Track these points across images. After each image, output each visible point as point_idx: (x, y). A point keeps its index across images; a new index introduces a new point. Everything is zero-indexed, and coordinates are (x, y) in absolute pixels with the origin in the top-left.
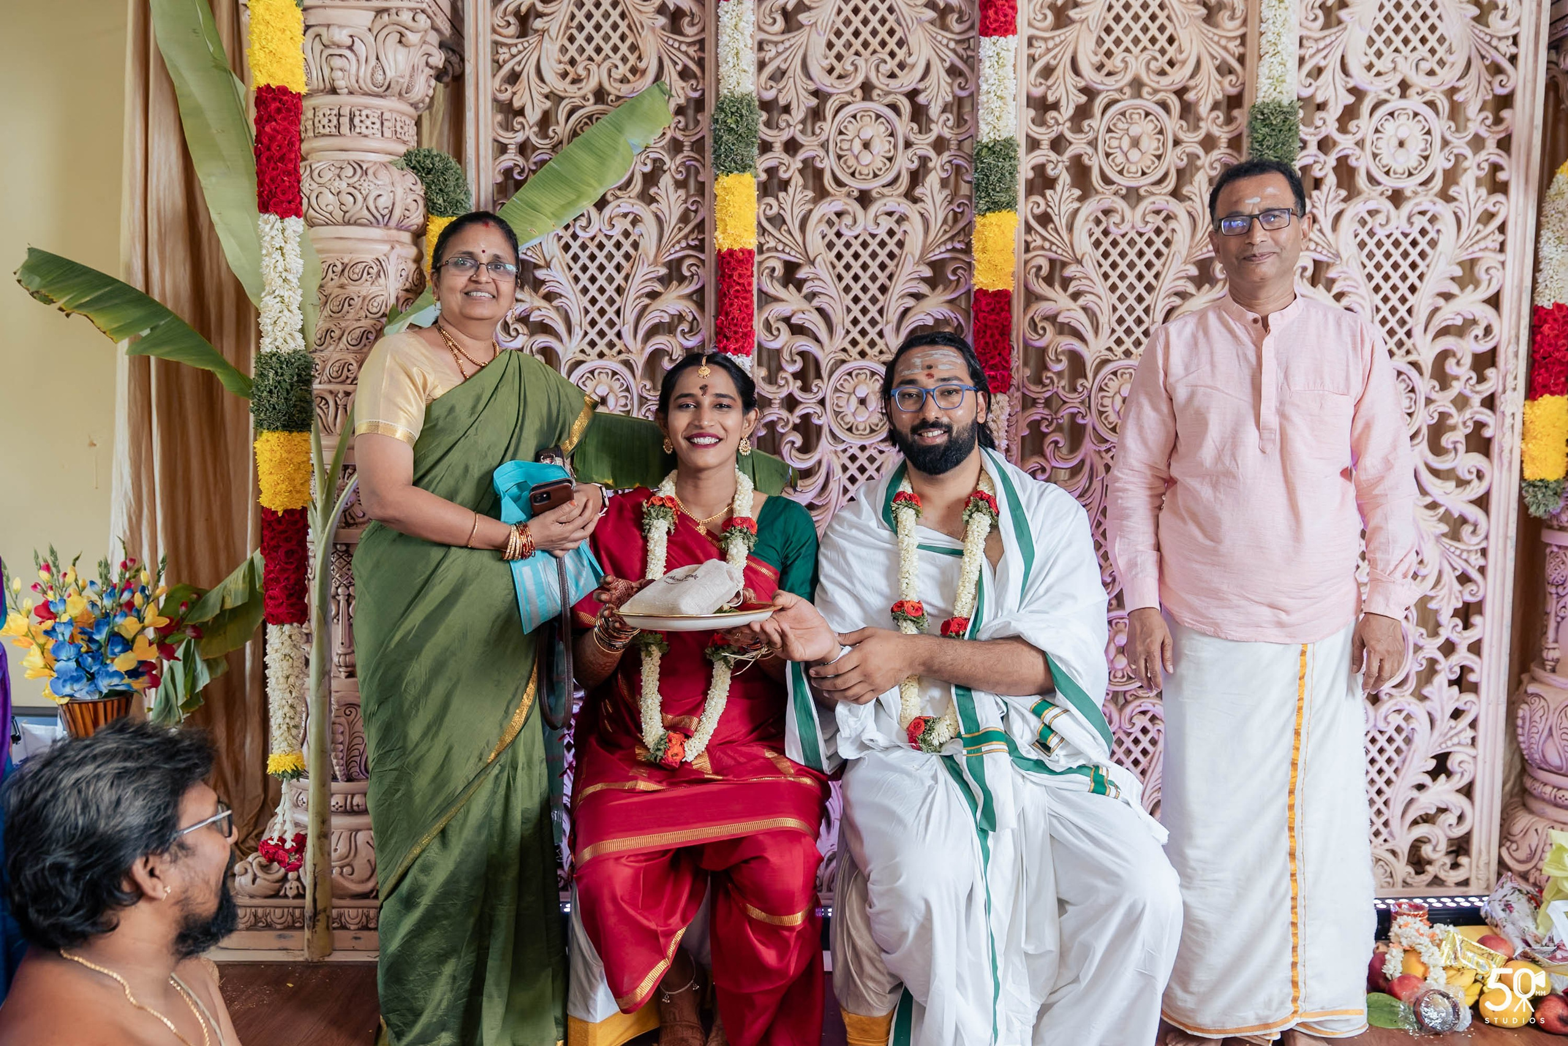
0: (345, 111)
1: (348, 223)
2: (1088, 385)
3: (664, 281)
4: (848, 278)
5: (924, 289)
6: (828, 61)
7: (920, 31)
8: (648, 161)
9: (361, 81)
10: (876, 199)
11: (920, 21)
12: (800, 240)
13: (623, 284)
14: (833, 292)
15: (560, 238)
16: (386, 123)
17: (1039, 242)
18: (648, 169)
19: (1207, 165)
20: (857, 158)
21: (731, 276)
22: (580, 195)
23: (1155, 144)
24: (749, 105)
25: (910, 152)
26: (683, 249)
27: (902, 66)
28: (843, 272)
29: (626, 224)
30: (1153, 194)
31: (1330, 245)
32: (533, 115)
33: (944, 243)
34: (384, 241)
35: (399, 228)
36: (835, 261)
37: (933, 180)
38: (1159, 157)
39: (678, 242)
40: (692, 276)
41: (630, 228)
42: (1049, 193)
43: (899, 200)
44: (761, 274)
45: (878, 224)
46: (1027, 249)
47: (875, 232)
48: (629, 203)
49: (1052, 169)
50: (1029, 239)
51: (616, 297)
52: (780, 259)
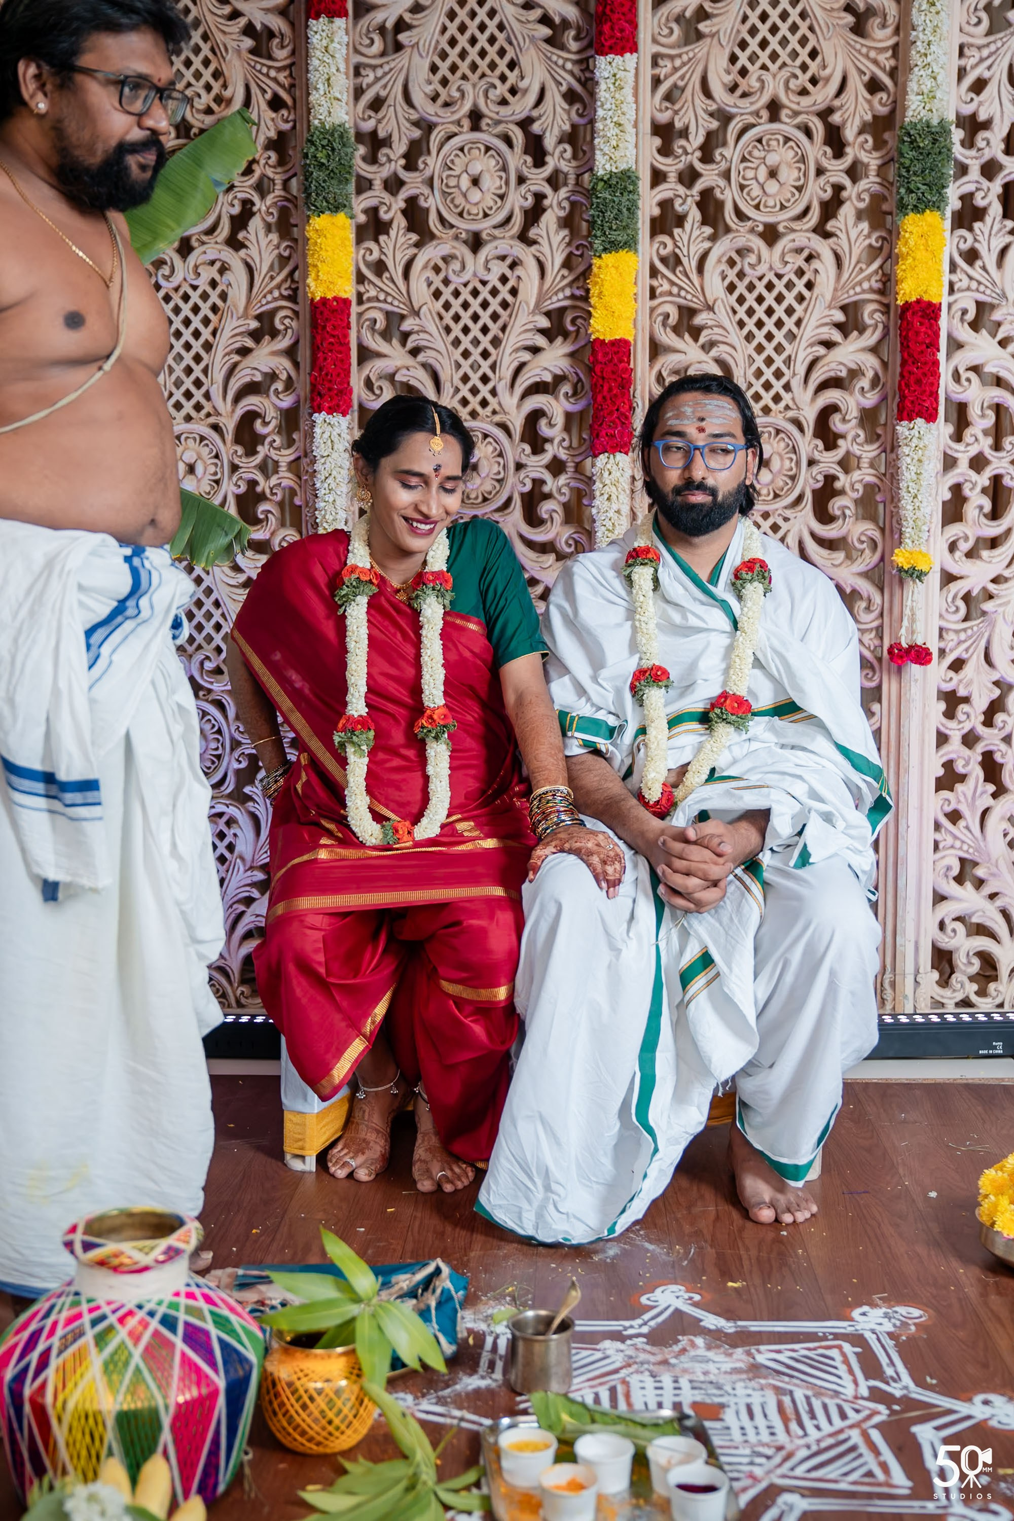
3: (256, 336)
4: (457, 330)
5: (541, 341)
6: (431, 87)
7: (533, 51)
8: (236, 202)
10: (487, 242)
11: (532, 39)
12: (404, 290)
13: (210, 339)
14: (439, 345)
17: (666, 286)
18: (236, 210)
19: (854, 196)
20: (465, 195)
21: (324, 327)
22: (158, 238)
23: (795, 174)
24: (341, 136)
25: (523, 189)
27: (513, 91)
28: (452, 324)
29: (213, 272)
30: (793, 231)
31: (994, 283)
33: (562, 289)
36: (443, 312)
37: (549, 219)
38: (799, 189)
39: (271, 292)
40: (286, 329)
41: (217, 277)
42: (677, 231)
43: (512, 242)
44: (360, 326)
45: (489, 270)
46: (653, 295)
47: (486, 278)
48: (215, 249)
49: (681, 205)
50: (655, 283)
51: (203, 353)
52: (380, 309)
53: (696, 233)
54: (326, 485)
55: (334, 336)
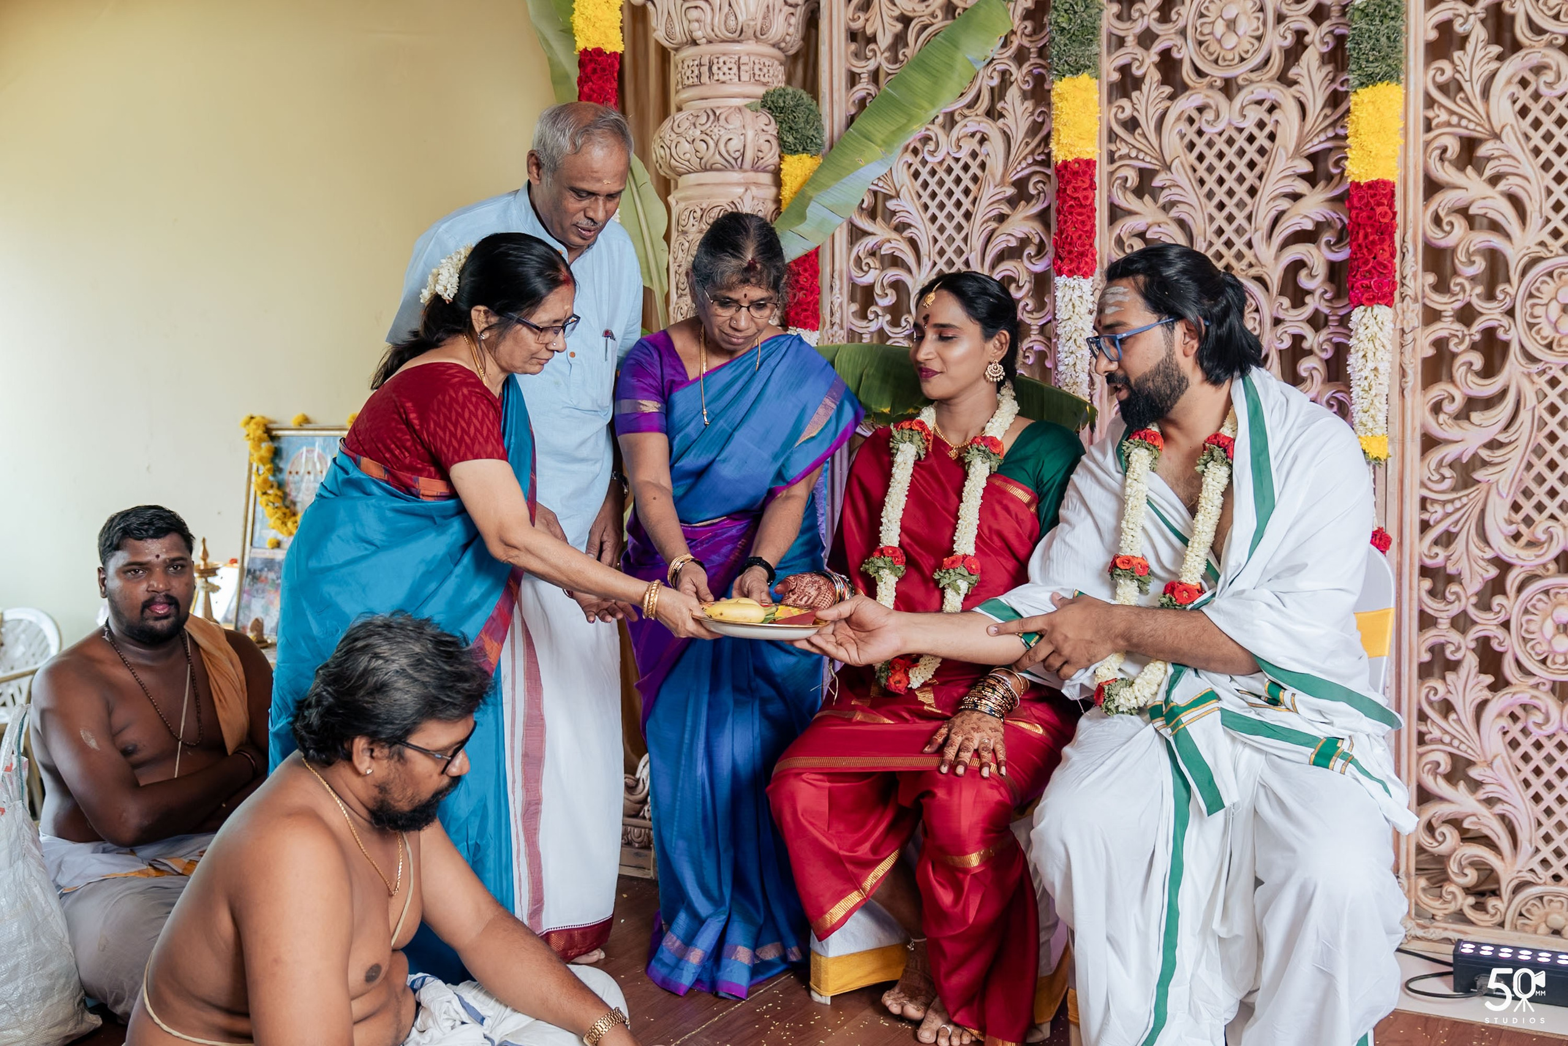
0: (705, 61)
1: (705, 170)
2: (1511, 291)
3: (1012, 202)
4: (1211, 182)
5: (1302, 187)
8: (995, 74)
9: (716, 29)
10: (1242, 87)
12: (1156, 144)
13: (970, 208)
14: (1192, 198)
15: (910, 165)
16: (742, 67)
17: (1444, 116)
18: (995, 82)
20: (1219, 41)
22: (911, 119)
25: (1282, 28)
26: (1029, 165)
28: (1205, 176)
29: (974, 144)
32: (884, 41)
33: (1325, 129)
34: (739, 184)
35: (755, 168)
36: (1196, 164)
37: (1311, 57)
39: (1025, 158)
41: (977, 148)
42: (1457, 55)
43: (1269, 85)
44: (1111, 185)
45: (1245, 116)
46: (1428, 128)
47: (1241, 126)
48: (975, 122)
49: (1462, 25)
50: (1430, 114)
51: (964, 223)
52: (1133, 167)
53: (1480, 54)
54: (1066, 349)
55: (1072, 198)
